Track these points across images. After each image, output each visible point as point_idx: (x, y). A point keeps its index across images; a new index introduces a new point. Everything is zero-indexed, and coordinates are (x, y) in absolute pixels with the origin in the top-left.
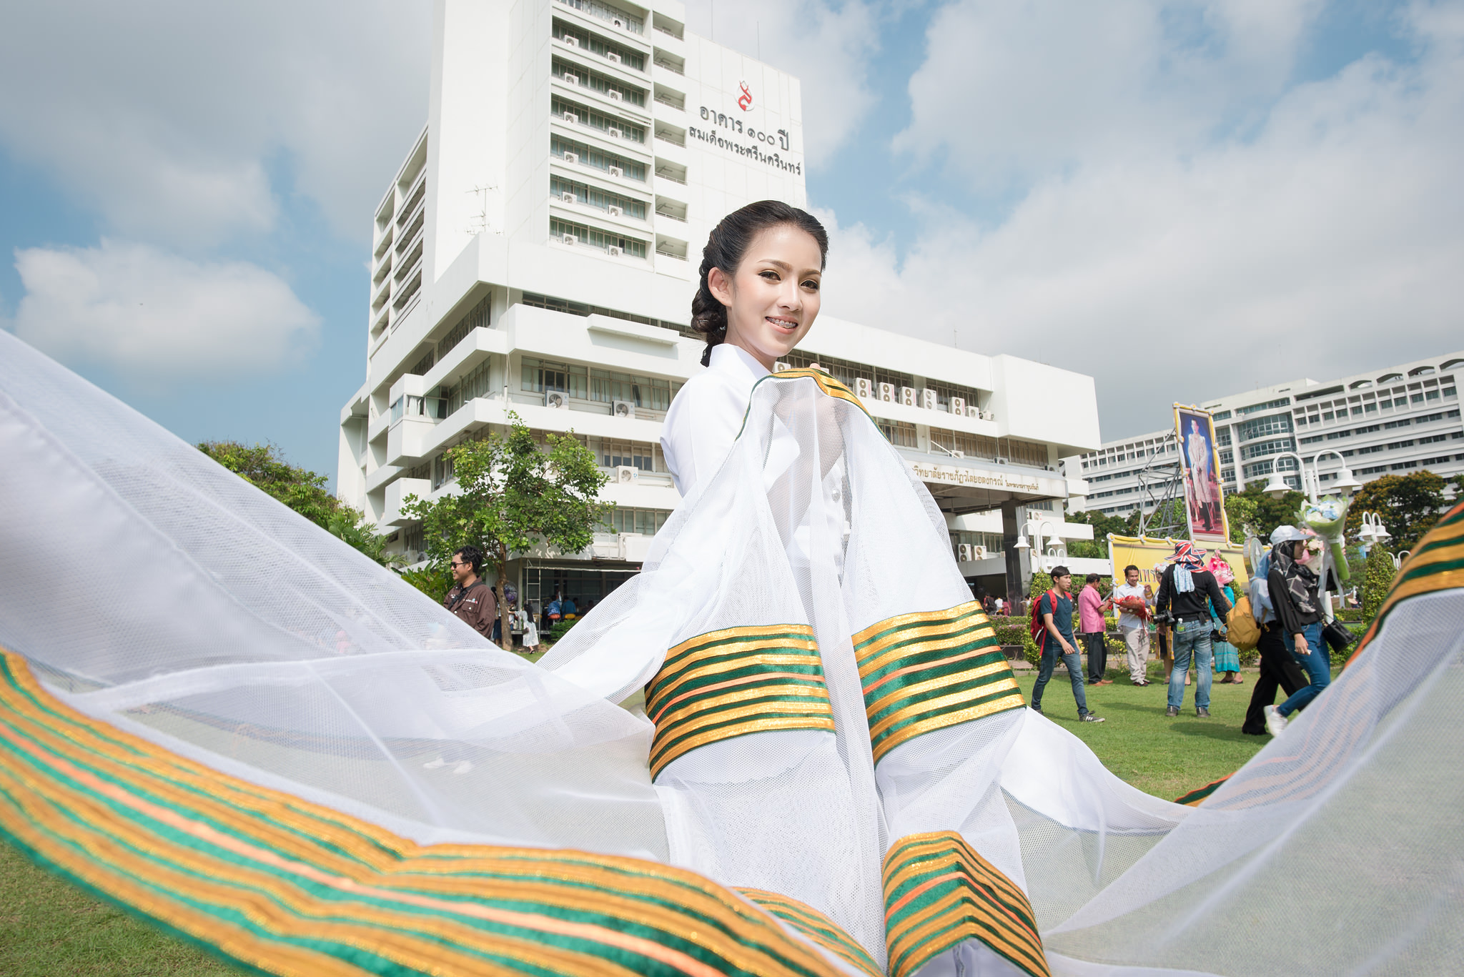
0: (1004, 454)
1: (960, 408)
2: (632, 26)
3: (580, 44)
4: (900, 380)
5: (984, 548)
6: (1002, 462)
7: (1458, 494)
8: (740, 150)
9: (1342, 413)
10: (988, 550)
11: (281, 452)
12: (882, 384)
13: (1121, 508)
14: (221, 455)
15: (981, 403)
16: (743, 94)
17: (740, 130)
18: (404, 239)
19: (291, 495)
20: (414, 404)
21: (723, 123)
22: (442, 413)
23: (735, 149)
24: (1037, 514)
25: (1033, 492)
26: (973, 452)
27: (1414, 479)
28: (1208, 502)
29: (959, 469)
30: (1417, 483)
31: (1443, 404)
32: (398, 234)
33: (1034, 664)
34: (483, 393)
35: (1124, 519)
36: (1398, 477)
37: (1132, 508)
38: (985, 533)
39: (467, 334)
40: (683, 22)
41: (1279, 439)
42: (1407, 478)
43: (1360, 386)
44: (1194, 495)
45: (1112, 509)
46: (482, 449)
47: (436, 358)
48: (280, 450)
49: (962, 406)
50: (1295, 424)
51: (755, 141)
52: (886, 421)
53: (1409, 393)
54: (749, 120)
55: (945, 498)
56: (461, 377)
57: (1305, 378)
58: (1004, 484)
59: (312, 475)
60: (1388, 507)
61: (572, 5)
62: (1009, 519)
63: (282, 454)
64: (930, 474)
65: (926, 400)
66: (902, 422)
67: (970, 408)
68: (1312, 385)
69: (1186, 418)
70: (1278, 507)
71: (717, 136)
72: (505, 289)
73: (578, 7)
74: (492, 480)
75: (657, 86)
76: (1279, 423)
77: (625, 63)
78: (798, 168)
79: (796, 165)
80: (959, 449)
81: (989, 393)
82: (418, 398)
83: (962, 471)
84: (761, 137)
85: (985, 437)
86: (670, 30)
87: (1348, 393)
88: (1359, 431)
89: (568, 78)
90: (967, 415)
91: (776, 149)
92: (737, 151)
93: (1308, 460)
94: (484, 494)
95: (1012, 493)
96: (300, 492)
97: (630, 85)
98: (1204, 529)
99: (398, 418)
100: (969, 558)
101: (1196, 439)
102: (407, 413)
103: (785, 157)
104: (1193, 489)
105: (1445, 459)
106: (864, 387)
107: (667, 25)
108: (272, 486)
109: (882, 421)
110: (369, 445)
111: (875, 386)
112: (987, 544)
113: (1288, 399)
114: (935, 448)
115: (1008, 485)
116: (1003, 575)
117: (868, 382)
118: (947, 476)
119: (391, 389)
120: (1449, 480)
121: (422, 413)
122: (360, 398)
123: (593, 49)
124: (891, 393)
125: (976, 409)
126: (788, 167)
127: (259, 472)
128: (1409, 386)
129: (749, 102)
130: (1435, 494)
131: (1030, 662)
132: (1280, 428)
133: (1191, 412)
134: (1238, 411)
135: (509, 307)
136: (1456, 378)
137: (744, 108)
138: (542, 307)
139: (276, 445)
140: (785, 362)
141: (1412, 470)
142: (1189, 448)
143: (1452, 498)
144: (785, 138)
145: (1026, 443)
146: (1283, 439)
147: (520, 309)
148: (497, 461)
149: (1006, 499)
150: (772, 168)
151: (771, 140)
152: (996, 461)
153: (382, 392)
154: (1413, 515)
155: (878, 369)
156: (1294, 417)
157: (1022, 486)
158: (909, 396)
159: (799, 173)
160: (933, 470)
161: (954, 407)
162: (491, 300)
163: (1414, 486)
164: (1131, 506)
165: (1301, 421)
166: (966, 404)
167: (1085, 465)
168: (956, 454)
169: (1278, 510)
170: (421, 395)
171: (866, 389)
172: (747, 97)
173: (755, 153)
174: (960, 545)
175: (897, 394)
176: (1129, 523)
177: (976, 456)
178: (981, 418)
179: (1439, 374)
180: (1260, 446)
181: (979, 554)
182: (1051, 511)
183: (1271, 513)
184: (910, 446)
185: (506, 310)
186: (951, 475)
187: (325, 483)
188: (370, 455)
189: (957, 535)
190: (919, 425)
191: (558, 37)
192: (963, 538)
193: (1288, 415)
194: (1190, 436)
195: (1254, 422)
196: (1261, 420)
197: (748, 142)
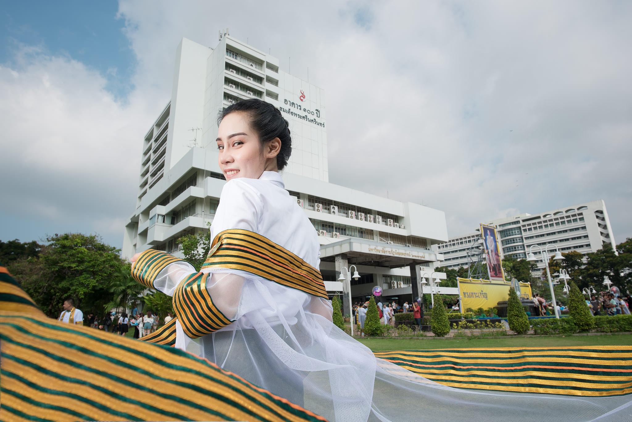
0: (409, 243)
1: (391, 223)
2: (257, 67)
3: (236, 73)
4: (367, 212)
5: (402, 283)
6: (408, 246)
7: (589, 261)
8: (300, 117)
9: (541, 227)
10: (404, 284)
11: (102, 238)
12: (359, 213)
13: (454, 266)
14: (74, 239)
15: (399, 222)
16: (301, 95)
17: (300, 109)
18: (157, 148)
19: (105, 257)
20: (160, 218)
21: (293, 106)
22: (173, 223)
23: (298, 116)
24: (423, 268)
25: (423, 259)
26: (397, 242)
27: (571, 254)
28: (496, 264)
29: (393, 249)
31: (579, 224)
32: (154, 146)
33: (436, 334)
34: (193, 214)
35: (456, 270)
36: (564, 253)
37: (459, 266)
38: (402, 276)
39: (186, 189)
40: (278, 66)
41: (517, 238)
42: (568, 254)
43: (547, 216)
44: (490, 261)
45: (451, 266)
46: (194, 238)
47: (171, 199)
48: (101, 237)
49: (392, 223)
50: (522, 231)
51: (306, 114)
52: (361, 228)
53: (566, 219)
54: (304, 105)
55: (386, 261)
56: (182, 207)
57: (525, 213)
58: (411, 256)
59: (114, 248)
60: (561, 266)
61: (233, 58)
62: (413, 270)
63: (102, 239)
64: (381, 251)
65: (377, 220)
66: (368, 229)
67: (395, 224)
68: (528, 216)
69: (485, 229)
70: (518, 265)
71: (291, 111)
72: (203, 170)
73: (236, 59)
74: (198, 252)
75: (267, 91)
76: (516, 231)
77: (254, 81)
78: (323, 125)
79: (323, 124)
80: (391, 240)
81: (402, 218)
82: (163, 216)
83: (394, 250)
84: (309, 112)
85: (401, 236)
86: (273, 69)
87: (543, 219)
88: (548, 234)
89: (231, 86)
90: (394, 226)
91: (315, 117)
92: (299, 117)
93: (529, 246)
94: (194, 258)
95: (414, 260)
96: (109, 256)
97: (256, 90)
98: (495, 275)
99: (153, 224)
100: (396, 287)
101: (489, 238)
102: (157, 222)
103: (318, 120)
104: (490, 258)
105: (582, 246)
106: (352, 214)
107: (271, 67)
108: (96, 253)
109: (359, 229)
110: (138, 236)
111: (357, 214)
112: (403, 281)
113: (519, 221)
114: (381, 240)
115: (413, 256)
116: (411, 294)
117: (354, 212)
118: (388, 252)
119: (150, 212)
120: (584, 255)
121: (164, 222)
122: (135, 215)
123: (241, 75)
124: (363, 217)
125: (398, 224)
126: (319, 124)
127: (90, 247)
128: (566, 216)
129: (304, 98)
130: (579, 261)
131: (434, 333)
132: (517, 233)
133: (487, 227)
134: (500, 226)
135: (205, 178)
136: (583, 214)
137: (302, 100)
138: (219, 178)
139: (99, 235)
140: (320, 203)
141: (570, 251)
142: (487, 242)
143: (586, 262)
144: (318, 113)
145: (418, 238)
146: (518, 237)
147: (210, 179)
148: (201, 244)
149: (411, 262)
150: (313, 124)
151: (313, 113)
152: (406, 246)
153: (146, 212)
154: (571, 269)
155: (357, 207)
156: (522, 228)
157: (418, 257)
158: (370, 218)
159: (324, 127)
160: (382, 250)
161: (389, 223)
162: (197, 175)
163: (571, 257)
164: (458, 265)
165: (525, 230)
166: (394, 222)
167: (439, 247)
168: (390, 243)
169: (518, 267)
170: (164, 214)
171: (353, 215)
172: (303, 96)
173: (306, 118)
174: (392, 281)
175: (365, 218)
176: (458, 272)
177: (398, 243)
178: (400, 228)
179: (577, 212)
180: (509, 240)
181: (400, 285)
182: (428, 267)
183: (515, 268)
184: (371, 239)
185: (203, 179)
186: (389, 252)
187: (120, 252)
188: (138, 239)
189: (391, 277)
190: (375, 230)
191: (227, 70)
192: (393, 279)
193: (520, 228)
194: (487, 237)
195: (506, 230)
196: (509, 230)
197: (303, 114)
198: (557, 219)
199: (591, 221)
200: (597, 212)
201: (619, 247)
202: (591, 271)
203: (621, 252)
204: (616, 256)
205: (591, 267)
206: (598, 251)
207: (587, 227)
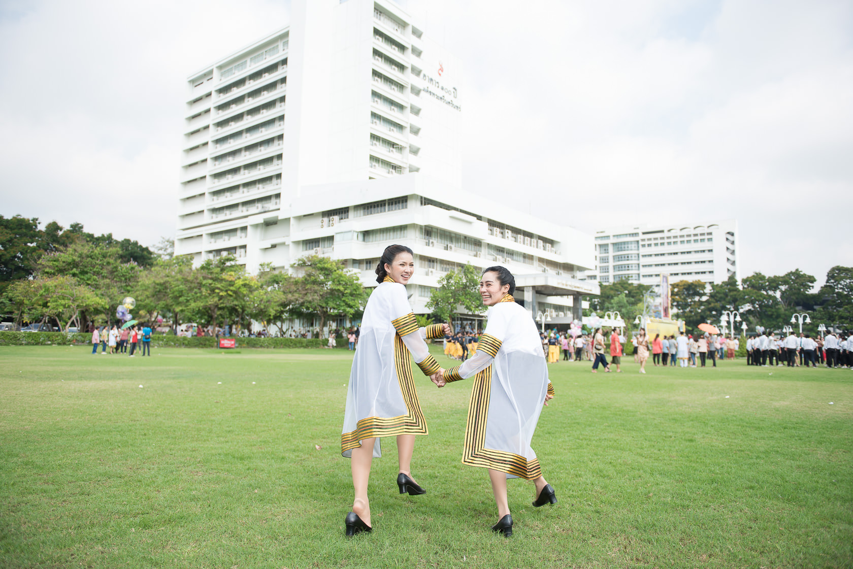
2: (400, 30)
3: (382, 41)
5: (553, 311)
9: (663, 244)
10: (555, 312)
15: (555, 246)
16: (440, 67)
17: (438, 87)
21: (432, 83)
23: (435, 96)
26: (551, 268)
30: (696, 286)
31: (706, 246)
38: (554, 304)
40: (422, 30)
41: (632, 254)
43: (672, 231)
49: (550, 249)
50: (640, 246)
51: (444, 93)
52: (525, 254)
53: (692, 238)
54: (442, 82)
61: (381, 20)
62: (575, 301)
65: (539, 244)
66: (530, 254)
67: (552, 249)
68: (650, 228)
70: (635, 291)
71: (429, 90)
75: (412, 66)
76: (633, 245)
77: (399, 52)
78: (460, 108)
80: (548, 267)
81: (557, 242)
84: (446, 91)
86: (418, 35)
87: (666, 234)
88: (669, 254)
89: (377, 59)
90: (551, 252)
91: (452, 97)
92: (436, 98)
93: (645, 266)
97: (399, 63)
103: (455, 103)
105: (704, 273)
107: (417, 33)
111: (523, 238)
112: (554, 309)
113: (638, 234)
114: (541, 266)
123: (385, 42)
125: (554, 249)
126: (456, 107)
128: (693, 234)
129: (442, 71)
132: (633, 248)
134: (613, 237)
136: (713, 234)
137: (440, 75)
144: (455, 92)
146: (634, 254)
150: (449, 107)
151: (450, 92)
155: (524, 230)
156: (641, 243)
159: (460, 111)
165: (643, 246)
166: (551, 247)
172: (441, 69)
173: (444, 99)
174: (546, 309)
179: (707, 231)
180: (623, 256)
181: (552, 313)
189: (544, 304)
192: (546, 306)
193: (638, 241)
195: (621, 243)
196: (624, 243)
197: (440, 93)
198: (682, 236)
199: (719, 243)
200: (728, 233)
201: (744, 281)
202: (712, 305)
203: (746, 286)
204: (739, 291)
205: (713, 300)
206: (723, 283)
207: (714, 251)
